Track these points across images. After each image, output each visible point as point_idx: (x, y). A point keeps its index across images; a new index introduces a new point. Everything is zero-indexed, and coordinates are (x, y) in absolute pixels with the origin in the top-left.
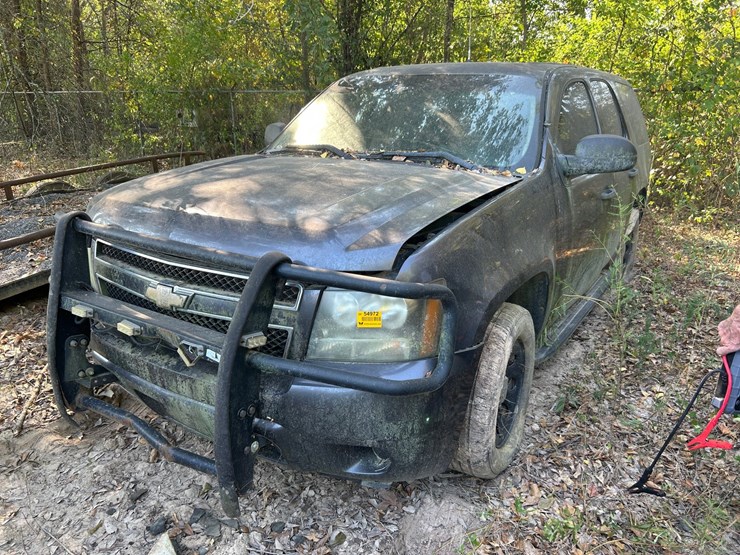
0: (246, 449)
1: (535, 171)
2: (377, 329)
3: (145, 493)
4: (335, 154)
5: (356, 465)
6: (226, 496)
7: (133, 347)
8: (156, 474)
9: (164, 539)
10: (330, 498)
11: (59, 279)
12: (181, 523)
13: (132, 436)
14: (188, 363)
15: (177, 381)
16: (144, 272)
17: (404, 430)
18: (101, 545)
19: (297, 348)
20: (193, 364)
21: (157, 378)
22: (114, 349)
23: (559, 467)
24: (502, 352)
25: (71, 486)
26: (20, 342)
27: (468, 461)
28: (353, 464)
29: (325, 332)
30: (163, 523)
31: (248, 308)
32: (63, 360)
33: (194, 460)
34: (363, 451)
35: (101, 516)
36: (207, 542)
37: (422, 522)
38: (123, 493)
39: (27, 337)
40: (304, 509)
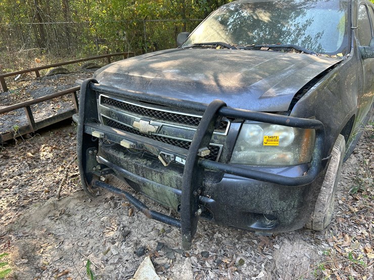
0: (196, 213)
1: (348, 55)
2: (275, 147)
3: (129, 233)
4: (225, 47)
5: (255, 224)
6: (186, 239)
7: (124, 154)
8: (133, 222)
9: (147, 260)
10: (231, 239)
11: (83, 116)
12: (152, 250)
13: (118, 201)
14: (165, 164)
15: (152, 174)
16: (130, 113)
17: (289, 205)
18: (111, 261)
19: (225, 156)
20: (167, 165)
21: (140, 172)
22: (113, 156)
23: (358, 225)
24: (336, 160)
25: (89, 228)
26: (52, 151)
27: (312, 222)
28: (253, 223)
29: (242, 148)
30: (142, 250)
31: (203, 133)
32: (86, 161)
33: (164, 218)
34: (258, 216)
35: (109, 245)
36: (168, 261)
37: (284, 253)
38: (119, 233)
39: (55, 148)
40: (217, 244)
